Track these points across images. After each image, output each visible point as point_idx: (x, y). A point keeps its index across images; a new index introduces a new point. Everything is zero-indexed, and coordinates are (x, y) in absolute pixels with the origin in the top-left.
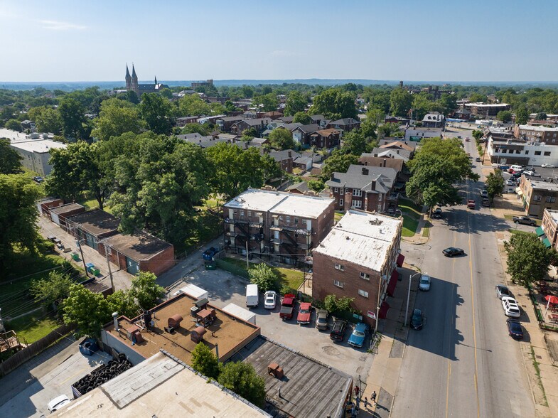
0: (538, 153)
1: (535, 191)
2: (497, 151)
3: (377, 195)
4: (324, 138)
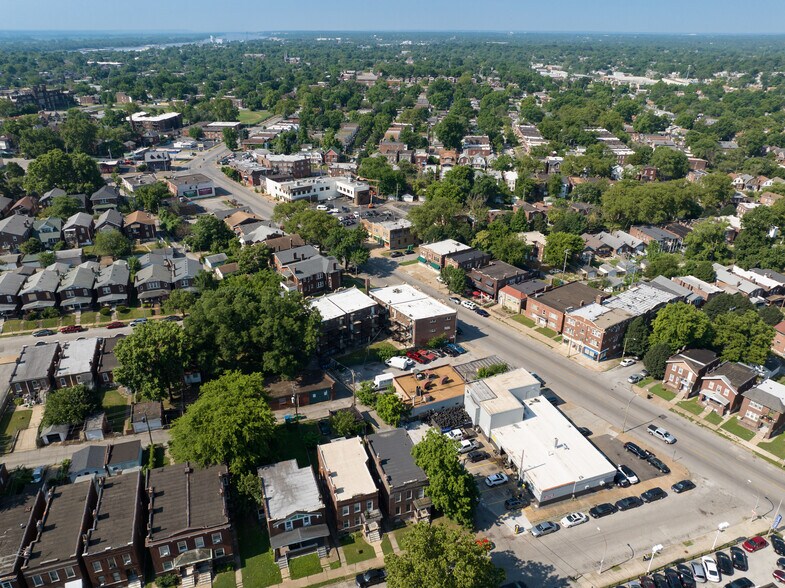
0: (322, 189)
1: (392, 231)
2: (294, 194)
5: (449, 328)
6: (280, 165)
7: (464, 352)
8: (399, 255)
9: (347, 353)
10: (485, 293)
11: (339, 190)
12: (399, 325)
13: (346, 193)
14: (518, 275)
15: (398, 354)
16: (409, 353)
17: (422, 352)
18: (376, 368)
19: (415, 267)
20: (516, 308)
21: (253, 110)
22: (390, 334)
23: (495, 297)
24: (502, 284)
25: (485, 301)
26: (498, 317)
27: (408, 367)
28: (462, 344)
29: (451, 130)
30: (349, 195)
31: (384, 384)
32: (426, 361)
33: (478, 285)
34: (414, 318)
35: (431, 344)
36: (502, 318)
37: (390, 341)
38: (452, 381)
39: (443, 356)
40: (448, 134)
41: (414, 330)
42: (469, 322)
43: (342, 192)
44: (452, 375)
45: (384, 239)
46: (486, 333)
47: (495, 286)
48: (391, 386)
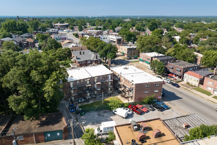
0: (104, 38)
1: (128, 49)
3: (98, 60)
4: (31, 43)
5: (157, 91)
6: (92, 33)
7: (168, 108)
8: (130, 59)
9: (91, 102)
10: (176, 75)
11: (110, 39)
12: (125, 87)
13: (113, 40)
14: (194, 67)
15: (122, 106)
16: (129, 106)
17: (139, 106)
18: (106, 115)
19: (138, 63)
20: (196, 83)
21: (92, 26)
22: (120, 92)
23: (181, 77)
24: (186, 70)
25: (176, 79)
26: (186, 88)
27: (128, 116)
28: (166, 103)
29: (153, 25)
30: (114, 40)
31: (107, 130)
32: (141, 113)
33: (171, 71)
34: (134, 83)
35: (145, 101)
36: (188, 89)
37: (119, 97)
38: (163, 135)
39: (154, 110)
40: (152, 27)
41: (134, 91)
42: (169, 90)
43: (112, 40)
44: (164, 130)
45: (125, 52)
46: (180, 97)
47: (182, 71)
48: (112, 133)
